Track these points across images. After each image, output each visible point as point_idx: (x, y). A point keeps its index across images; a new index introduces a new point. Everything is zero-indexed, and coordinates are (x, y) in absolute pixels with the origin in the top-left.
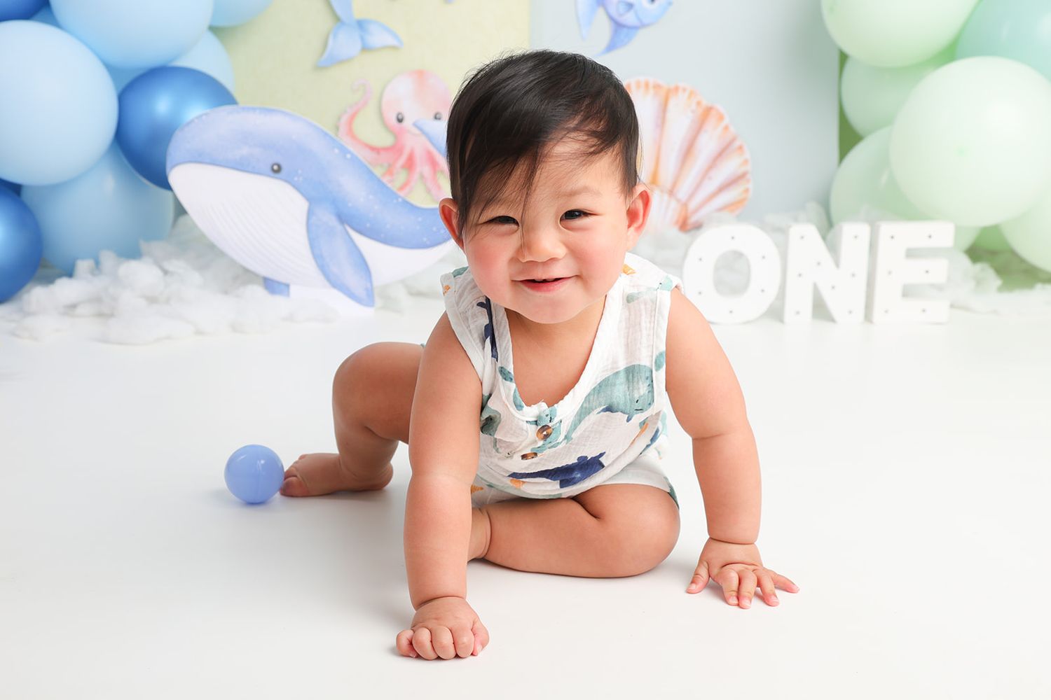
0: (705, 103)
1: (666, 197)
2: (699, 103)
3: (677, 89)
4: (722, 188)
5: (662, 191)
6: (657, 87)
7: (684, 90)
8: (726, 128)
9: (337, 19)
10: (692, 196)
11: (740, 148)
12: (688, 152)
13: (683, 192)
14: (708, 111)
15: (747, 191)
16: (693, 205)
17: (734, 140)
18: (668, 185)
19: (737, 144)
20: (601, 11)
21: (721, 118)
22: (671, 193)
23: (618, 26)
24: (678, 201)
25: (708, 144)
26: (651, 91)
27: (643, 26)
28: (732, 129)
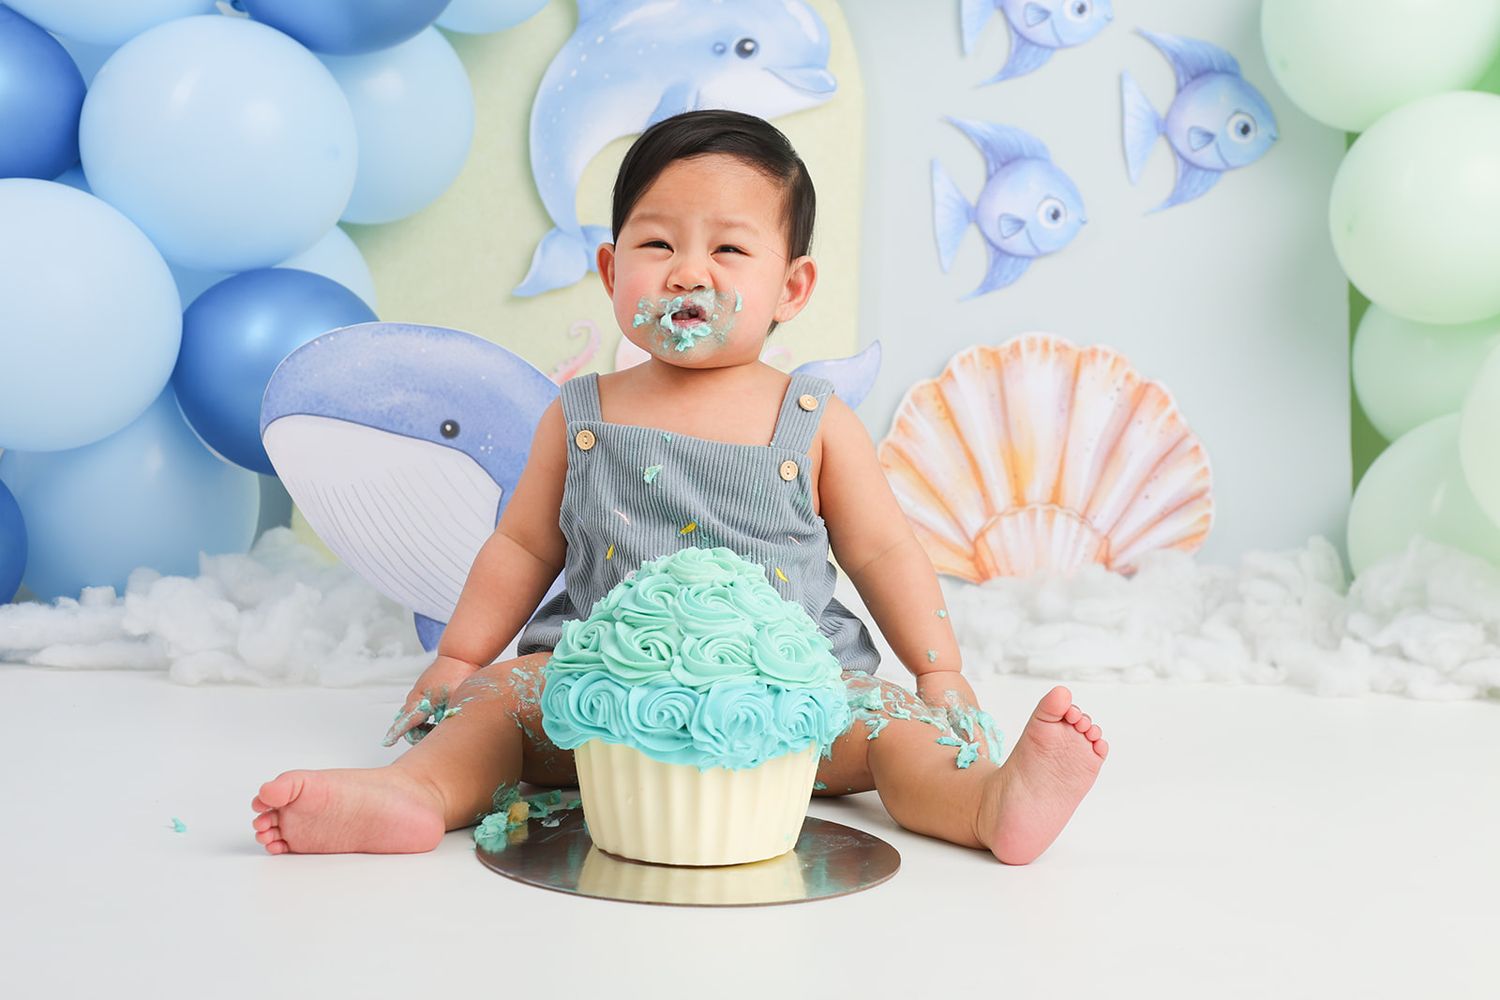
0: (1139, 377)
1: (1075, 525)
2: (1128, 377)
3: (1093, 353)
4: (1165, 515)
5: (1069, 515)
6: (1062, 349)
7: (1106, 355)
8: (1173, 417)
9: (550, 224)
10: (1116, 524)
11: (1196, 448)
12: (1112, 452)
13: (1103, 517)
14: (1144, 389)
15: (1206, 518)
16: (1117, 540)
17: (1185, 436)
18: (1079, 506)
19: (1190, 443)
20: (973, 231)
21: (1164, 401)
22: (1083, 517)
23: (1000, 253)
24: (1095, 531)
25: (1143, 442)
26: (1053, 356)
27: (1040, 255)
28: (1182, 419)
